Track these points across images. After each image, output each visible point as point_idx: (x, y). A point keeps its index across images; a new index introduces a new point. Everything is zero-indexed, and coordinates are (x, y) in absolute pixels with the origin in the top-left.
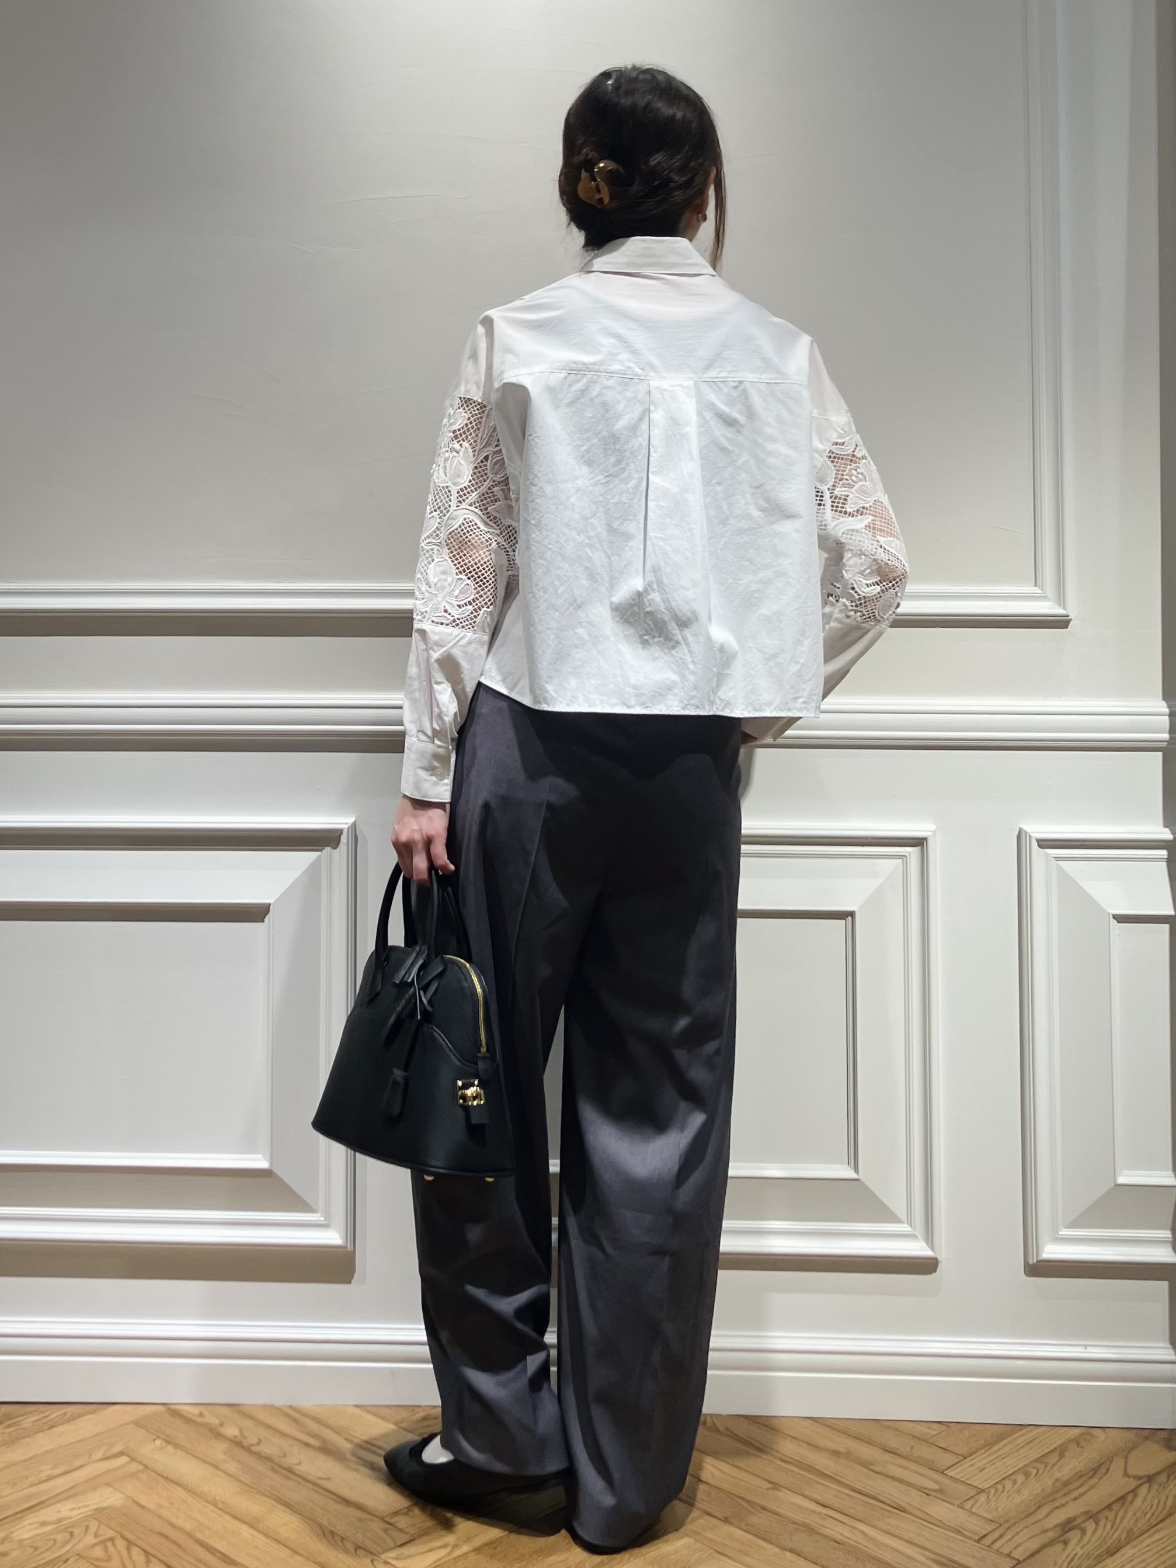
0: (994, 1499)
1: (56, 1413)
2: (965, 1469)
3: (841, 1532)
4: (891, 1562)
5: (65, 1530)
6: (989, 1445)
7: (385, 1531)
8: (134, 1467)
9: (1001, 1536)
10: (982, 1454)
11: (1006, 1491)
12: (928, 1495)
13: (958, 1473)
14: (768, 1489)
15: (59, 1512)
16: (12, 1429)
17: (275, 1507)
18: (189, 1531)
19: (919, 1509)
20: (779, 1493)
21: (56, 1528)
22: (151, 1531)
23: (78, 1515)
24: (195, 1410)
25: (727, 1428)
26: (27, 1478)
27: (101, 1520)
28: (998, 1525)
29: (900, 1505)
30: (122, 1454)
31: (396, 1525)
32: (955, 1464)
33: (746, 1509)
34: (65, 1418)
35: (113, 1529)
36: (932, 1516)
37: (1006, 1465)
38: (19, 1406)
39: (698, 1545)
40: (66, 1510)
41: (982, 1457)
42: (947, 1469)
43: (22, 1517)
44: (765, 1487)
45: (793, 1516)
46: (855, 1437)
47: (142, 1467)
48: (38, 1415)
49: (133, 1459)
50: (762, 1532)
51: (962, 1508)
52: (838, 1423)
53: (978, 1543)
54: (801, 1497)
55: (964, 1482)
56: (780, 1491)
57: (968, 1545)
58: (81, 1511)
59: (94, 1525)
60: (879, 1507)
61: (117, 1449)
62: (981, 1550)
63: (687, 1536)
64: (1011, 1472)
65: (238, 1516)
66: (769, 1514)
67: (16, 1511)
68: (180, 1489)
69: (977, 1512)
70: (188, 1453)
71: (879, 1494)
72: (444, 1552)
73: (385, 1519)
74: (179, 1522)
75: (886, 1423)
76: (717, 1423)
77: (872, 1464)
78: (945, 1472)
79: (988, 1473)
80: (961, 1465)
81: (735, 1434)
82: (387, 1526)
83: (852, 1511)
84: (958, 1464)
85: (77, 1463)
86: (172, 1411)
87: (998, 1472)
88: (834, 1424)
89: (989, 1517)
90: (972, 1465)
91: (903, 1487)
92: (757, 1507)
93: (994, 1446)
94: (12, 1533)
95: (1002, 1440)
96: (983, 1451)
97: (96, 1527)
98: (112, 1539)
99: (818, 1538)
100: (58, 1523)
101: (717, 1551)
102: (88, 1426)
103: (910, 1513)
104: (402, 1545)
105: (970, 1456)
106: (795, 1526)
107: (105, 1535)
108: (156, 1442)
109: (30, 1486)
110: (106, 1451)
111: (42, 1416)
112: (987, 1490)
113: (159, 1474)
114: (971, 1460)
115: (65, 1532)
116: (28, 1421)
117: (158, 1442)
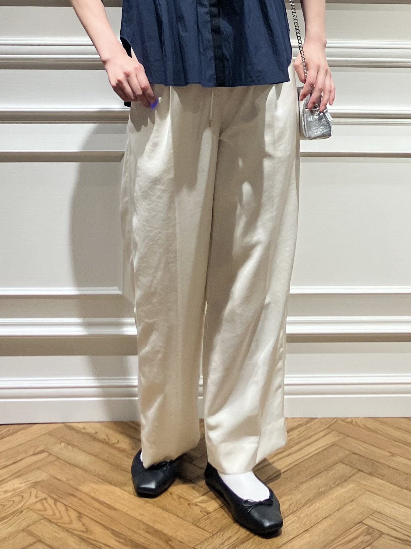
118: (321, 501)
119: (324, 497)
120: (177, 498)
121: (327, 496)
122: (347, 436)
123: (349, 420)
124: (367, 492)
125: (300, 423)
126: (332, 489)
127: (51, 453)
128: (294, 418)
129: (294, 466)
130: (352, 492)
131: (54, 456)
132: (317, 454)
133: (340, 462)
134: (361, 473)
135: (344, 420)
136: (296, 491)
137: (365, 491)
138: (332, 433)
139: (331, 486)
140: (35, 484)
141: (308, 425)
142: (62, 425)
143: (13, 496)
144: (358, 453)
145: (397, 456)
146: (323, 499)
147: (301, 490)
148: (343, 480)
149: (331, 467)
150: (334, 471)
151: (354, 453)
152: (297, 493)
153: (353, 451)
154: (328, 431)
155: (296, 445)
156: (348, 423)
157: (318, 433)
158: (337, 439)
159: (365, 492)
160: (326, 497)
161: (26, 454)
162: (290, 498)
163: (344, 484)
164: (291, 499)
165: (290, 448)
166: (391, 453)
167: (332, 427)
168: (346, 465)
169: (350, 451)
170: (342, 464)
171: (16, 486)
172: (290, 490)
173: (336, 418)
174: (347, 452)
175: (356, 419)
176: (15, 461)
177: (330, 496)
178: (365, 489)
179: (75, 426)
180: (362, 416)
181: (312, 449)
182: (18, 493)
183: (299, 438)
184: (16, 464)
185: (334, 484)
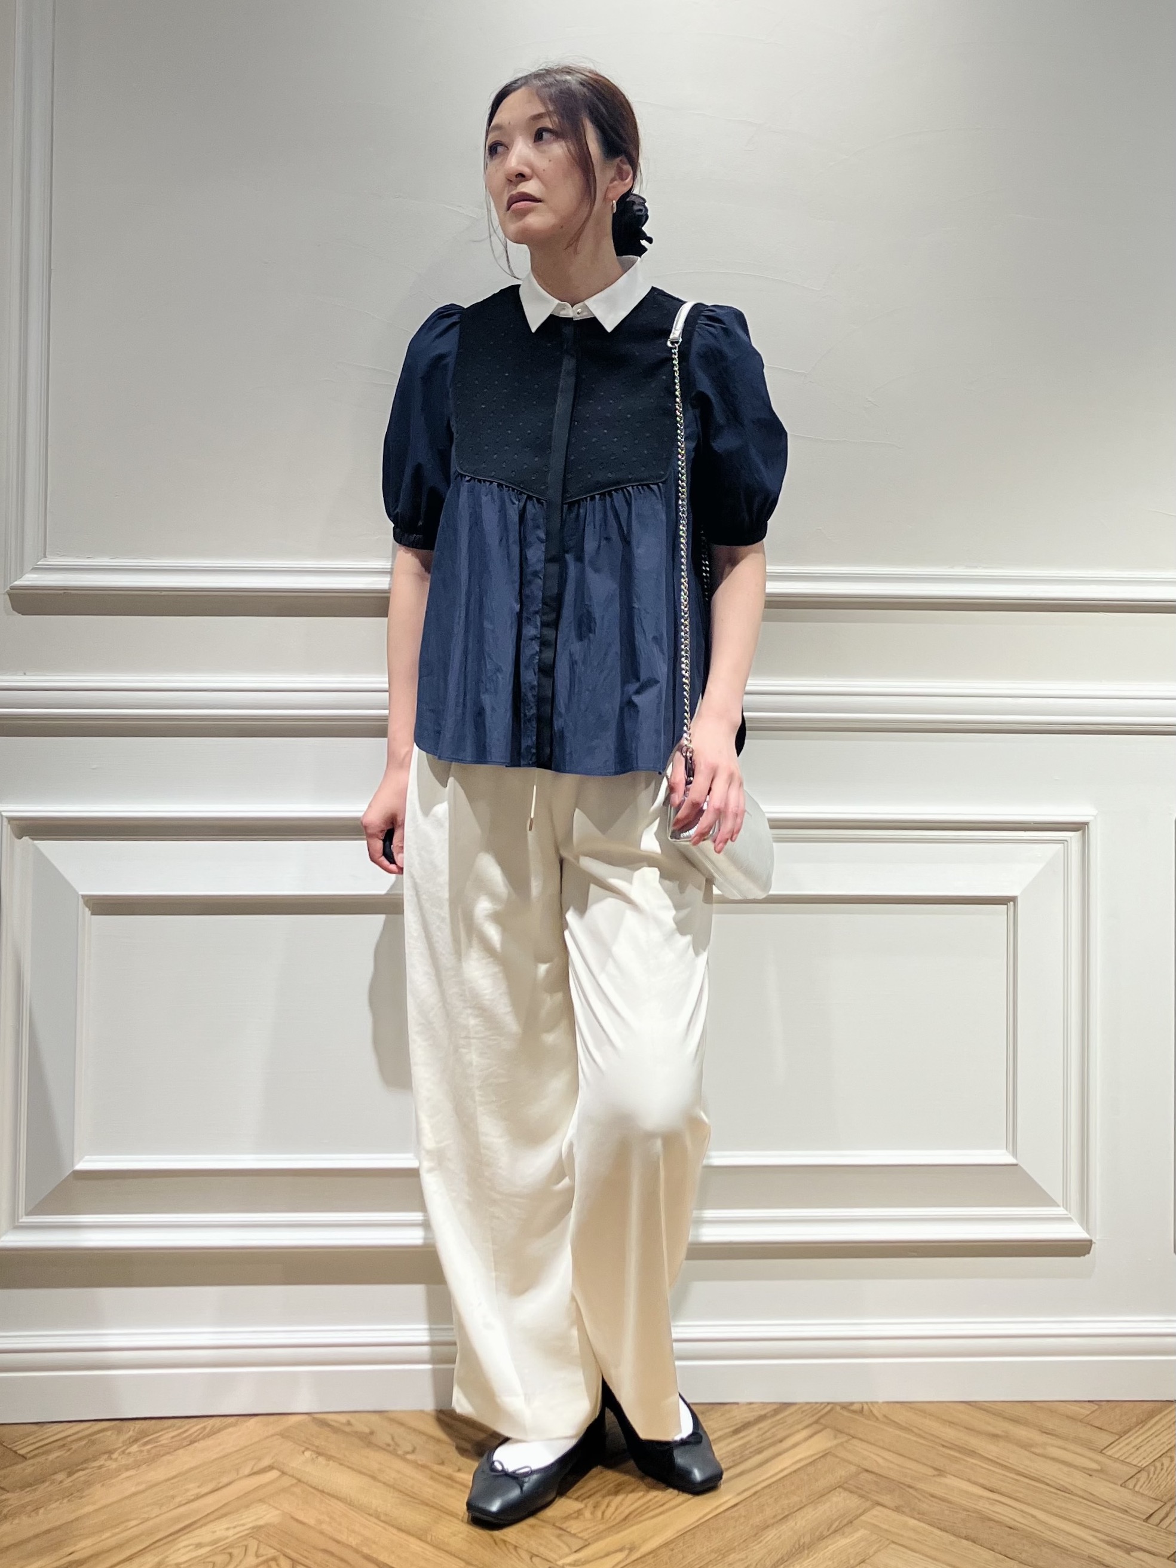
0: (1155, 1476)
1: (196, 1427)
2: (1124, 1447)
3: (1011, 1516)
4: (1066, 1545)
5: (223, 1551)
6: (1142, 1422)
7: (559, 1536)
8: (286, 1481)
9: (1167, 1515)
10: (1136, 1432)
11: (1165, 1468)
12: (1090, 1475)
13: (1117, 1452)
14: (934, 1476)
15: (215, 1532)
16: (149, 1447)
17: (440, 1516)
18: (354, 1546)
19: (1085, 1491)
20: (943, 1480)
21: (213, 1549)
22: (315, 1548)
23: (234, 1535)
24: (343, 1419)
25: (885, 1416)
26: (173, 1497)
27: (260, 1539)
28: (1162, 1504)
29: (1063, 1486)
30: (271, 1468)
31: (568, 1530)
32: (1112, 1443)
33: (916, 1497)
34: (204, 1433)
35: (275, 1549)
36: (1098, 1497)
37: (1162, 1441)
38: (153, 1421)
39: (874, 1537)
40: (221, 1530)
41: (1136, 1435)
42: (1105, 1448)
43: (176, 1539)
44: (930, 1474)
45: (964, 1502)
46: (1011, 1420)
47: (295, 1481)
48: (176, 1430)
49: (284, 1473)
50: (935, 1520)
51: (1124, 1487)
52: (992, 1406)
53: (1146, 1522)
54: (968, 1483)
55: (1122, 1461)
56: (946, 1477)
57: (1137, 1525)
58: (238, 1529)
59: (253, 1545)
60: (1047, 1490)
61: (266, 1462)
62: (1149, 1529)
63: (862, 1528)
64: (1167, 1449)
65: (403, 1528)
66: (940, 1502)
67: (167, 1534)
68: (339, 1503)
69: (1141, 1491)
70: (341, 1464)
71: (1043, 1477)
72: (620, 1556)
73: (557, 1524)
74: (343, 1538)
75: (1039, 1404)
76: (875, 1412)
77: (1032, 1446)
78: (1104, 1452)
79: (1145, 1451)
80: (1119, 1444)
81: (894, 1422)
82: (561, 1532)
83: (1018, 1495)
84: (1117, 1443)
85: (225, 1480)
86: (319, 1420)
87: (1154, 1450)
88: (990, 1407)
89: (1154, 1497)
90: (1127, 1444)
91: (1066, 1469)
92: (927, 1495)
93: (1147, 1423)
94: (167, 1557)
95: (1153, 1417)
96: (1137, 1428)
97: (256, 1547)
98: (274, 1559)
99: (991, 1524)
100: (213, 1545)
101: (893, 1542)
102: (233, 1438)
103: (1076, 1495)
104: (576, 1552)
105: (1125, 1435)
106: (965, 1513)
107: (266, 1555)
108: (306, 1453)
109: (179, 1506)
110: (254, 1465)
111: (181, 1431)
112: (1146, 1468)
113: (314, 1488)
114: (1126, 1439)
115: (224, 1553)
116: (166, 1438)
117: (308, 1454)
118: (804, 1561)
119: (808, 1554)
120: (529, 1558)
121: (815, 1553)
122: (853, 1437)
123: (855, 1407)
124: (893, 1546)
125: (763, 1413)
126: (824, 1539)
127: (286, 1469)
128: (751, 1404)
129: (750, 1496)
130: (862, 1544)
131: (293, 1476)
132: (795, 1471)
133: (839, 1487)
134: (879, 1508)
135: (846, 1406)
136: (756, 1542)
137: (888, 1542)
138: (824, 1433)
139: (821, 1533)
140: (255, 1530)
141: (778, 1417)
142: (306, 1416)
143: (213, 1553)
144: (873, 1470)
145: (949, 1476)
146: (808, 1557)
147: (764, 1542)
148: (845, 1522)
149: (822, 1496)
150: (828, 1504)
151: (867, 1471)
152: (754, 1548)
153: (866, 1468)
154: (816, 1427)
155: (754, 1456)
156: (854, 1412)
157: (798, 1431)
158: (835, 1442)
159: (887, 1546)
160: (812, 1556)
161: (238, 1474)
162: (744, 1557)
163: (847, 1530)
164: (747, 1557)
165: (742, 1462)
166: (936, 1469)
167: (822, 1421)
168: (851, 1492)
169: (859, 1466)
170: (841, 1490)
171: (220, 1534)
172: (744, 1541)
173: (832, 1403)
174: (853, 1469)
175: (870, 1405)
176: (217, 1488)
177: (822, 1553)
178: (888, 1539)
179: (332, 1421)
180: (881, 1400)
181: (785, 1463)
182: (225, 1546)
183: (758, 1444)
184: (216, 1493)
185: (828, 1531)
